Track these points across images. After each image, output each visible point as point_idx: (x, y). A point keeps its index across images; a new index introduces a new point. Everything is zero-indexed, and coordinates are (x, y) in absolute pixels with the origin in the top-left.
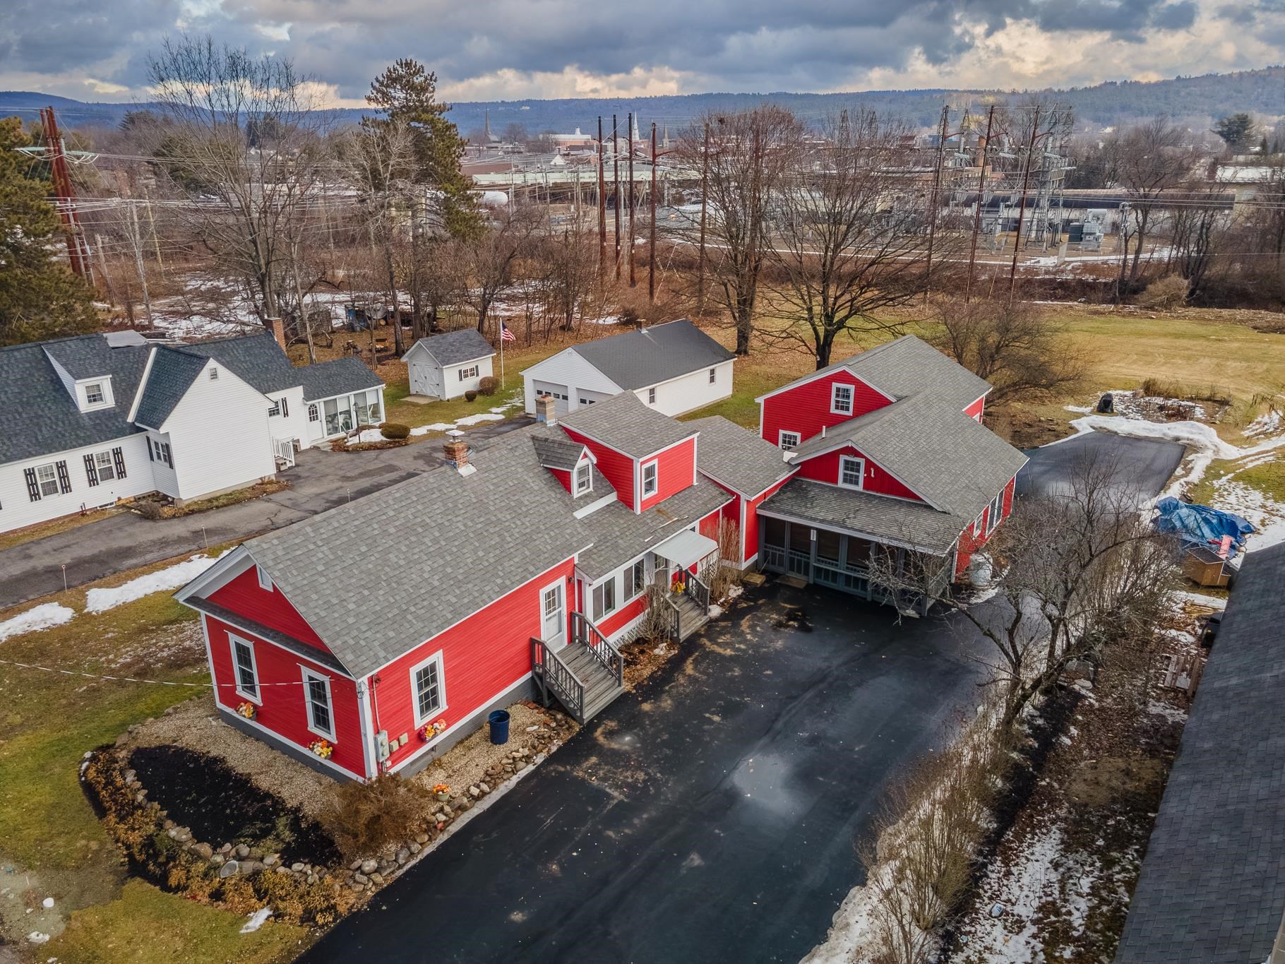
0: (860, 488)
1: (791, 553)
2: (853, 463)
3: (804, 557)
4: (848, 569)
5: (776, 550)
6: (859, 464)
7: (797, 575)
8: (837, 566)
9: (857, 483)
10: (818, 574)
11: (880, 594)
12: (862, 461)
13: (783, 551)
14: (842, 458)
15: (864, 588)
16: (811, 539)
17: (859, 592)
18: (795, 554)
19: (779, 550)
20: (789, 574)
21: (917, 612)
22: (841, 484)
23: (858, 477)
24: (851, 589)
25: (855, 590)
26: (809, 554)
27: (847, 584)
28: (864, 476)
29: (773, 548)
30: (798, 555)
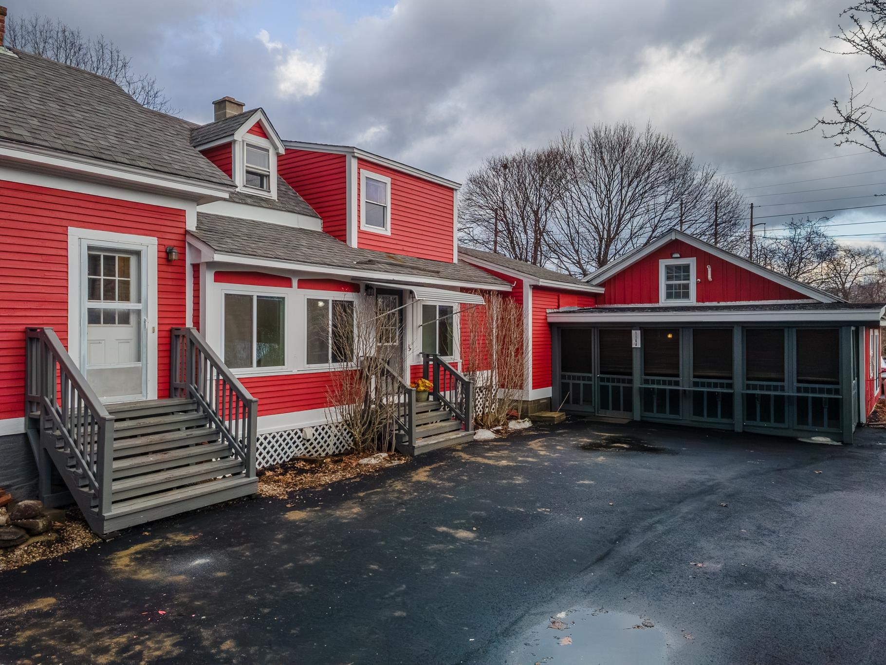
0: (692, 300)
1: (602, 380)
2: (678, 267)
3: (624, 381)
4: (696, 384)
5: (579, 378)
6: (686, 268)
7: (616, 413)
8: (677, 383)
9: (686, 295)
10: (647, 405)
11: (758, 418)
12: (692, 262)
13: (590, 379)
14: (663, 263)
15: (728, 412)
16: (634, 346)
17: (718, 422)
18: (608, 380)
19: (584, 378)
20: (602, 413)
21: (833, 440)
22: (663, 301)
23: (686, 287)
24: (706, 420)
25: (711, 420)
26: (631, 374)
27: (698, 411)
28: (697, 283)
29: (574, 378)
30: (613, 380)
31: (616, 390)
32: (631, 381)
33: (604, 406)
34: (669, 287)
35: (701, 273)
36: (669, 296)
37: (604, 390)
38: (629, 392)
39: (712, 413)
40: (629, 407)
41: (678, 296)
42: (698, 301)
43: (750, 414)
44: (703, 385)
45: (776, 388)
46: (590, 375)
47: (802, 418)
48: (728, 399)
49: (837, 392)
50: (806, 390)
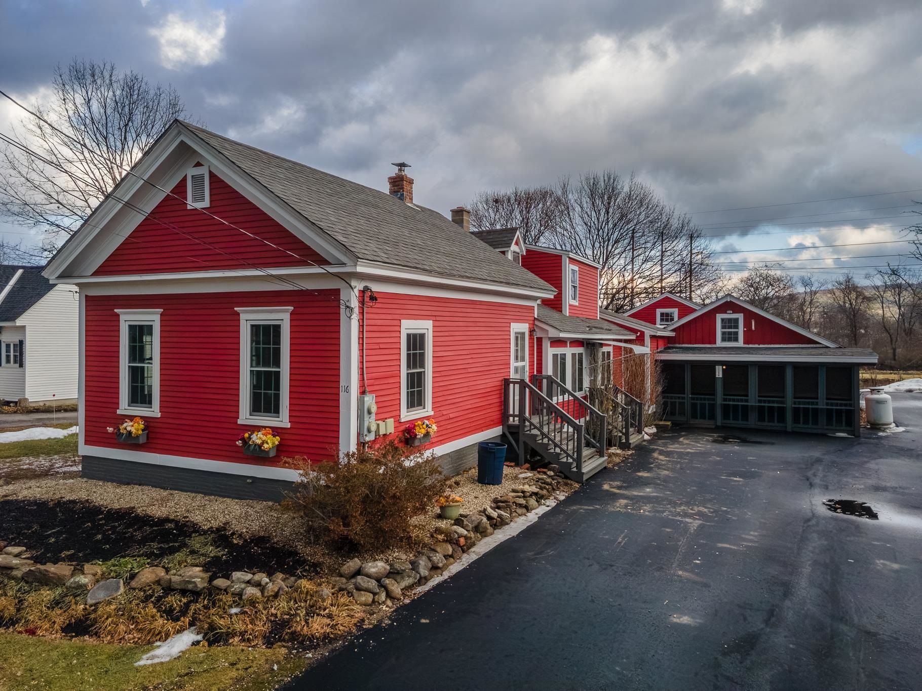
0: (740, 343)
1: (693, 399)
2: (730, 320)
3: (709, 399)
4: (760, 401)
5: (675, 398)
6: (736, 320)
7: (702, 421)
8: (747, 401)
9: (736, 340)
10: (726, 415)
11: (801, 423)
12: (740, 317)
13: (683, 398)
14: (719, 317)
15: (782, 419)
16: (717, 376)
17: (775, 425)
18: (697, 399)
19: (679, 398)
20: (692, 422)
21: (848, 434)
22: (719, 343)
23: (736, 333)
24: (766, 424)
25: (770, 424)
26: (714, 395)
27: (761, 419)
28: (744, 331)
29: (672, 398)
30: (701, 399)
31: (703, 406)
32: (714, 400)
33: (694, 416)
34: (723, 333)
35: (747, 324)
36: (724, 340)
37: (694, 406)
38: (713, 407)
39: (771, 419)
40: (712, 417)
41: (730, 340)
42: (745, 343)
43: (796, 420)
44: (765, 401)
45: (813, 403)
46: (683, 395)
47: (829, 422)
48: (782, 411)
49: (850, 405)
50: (832, 404)
